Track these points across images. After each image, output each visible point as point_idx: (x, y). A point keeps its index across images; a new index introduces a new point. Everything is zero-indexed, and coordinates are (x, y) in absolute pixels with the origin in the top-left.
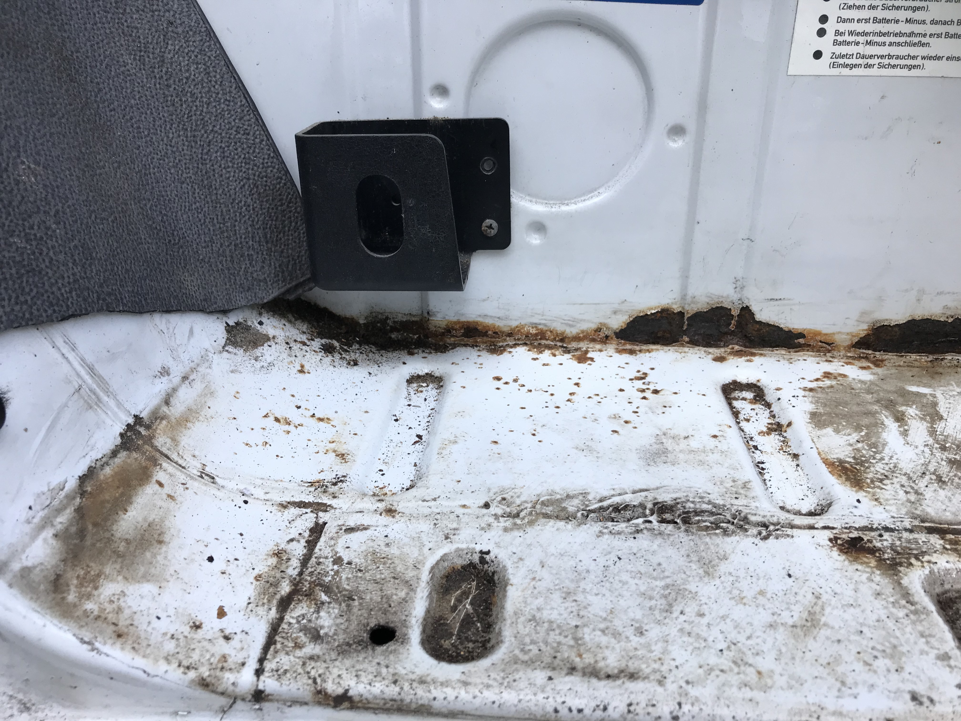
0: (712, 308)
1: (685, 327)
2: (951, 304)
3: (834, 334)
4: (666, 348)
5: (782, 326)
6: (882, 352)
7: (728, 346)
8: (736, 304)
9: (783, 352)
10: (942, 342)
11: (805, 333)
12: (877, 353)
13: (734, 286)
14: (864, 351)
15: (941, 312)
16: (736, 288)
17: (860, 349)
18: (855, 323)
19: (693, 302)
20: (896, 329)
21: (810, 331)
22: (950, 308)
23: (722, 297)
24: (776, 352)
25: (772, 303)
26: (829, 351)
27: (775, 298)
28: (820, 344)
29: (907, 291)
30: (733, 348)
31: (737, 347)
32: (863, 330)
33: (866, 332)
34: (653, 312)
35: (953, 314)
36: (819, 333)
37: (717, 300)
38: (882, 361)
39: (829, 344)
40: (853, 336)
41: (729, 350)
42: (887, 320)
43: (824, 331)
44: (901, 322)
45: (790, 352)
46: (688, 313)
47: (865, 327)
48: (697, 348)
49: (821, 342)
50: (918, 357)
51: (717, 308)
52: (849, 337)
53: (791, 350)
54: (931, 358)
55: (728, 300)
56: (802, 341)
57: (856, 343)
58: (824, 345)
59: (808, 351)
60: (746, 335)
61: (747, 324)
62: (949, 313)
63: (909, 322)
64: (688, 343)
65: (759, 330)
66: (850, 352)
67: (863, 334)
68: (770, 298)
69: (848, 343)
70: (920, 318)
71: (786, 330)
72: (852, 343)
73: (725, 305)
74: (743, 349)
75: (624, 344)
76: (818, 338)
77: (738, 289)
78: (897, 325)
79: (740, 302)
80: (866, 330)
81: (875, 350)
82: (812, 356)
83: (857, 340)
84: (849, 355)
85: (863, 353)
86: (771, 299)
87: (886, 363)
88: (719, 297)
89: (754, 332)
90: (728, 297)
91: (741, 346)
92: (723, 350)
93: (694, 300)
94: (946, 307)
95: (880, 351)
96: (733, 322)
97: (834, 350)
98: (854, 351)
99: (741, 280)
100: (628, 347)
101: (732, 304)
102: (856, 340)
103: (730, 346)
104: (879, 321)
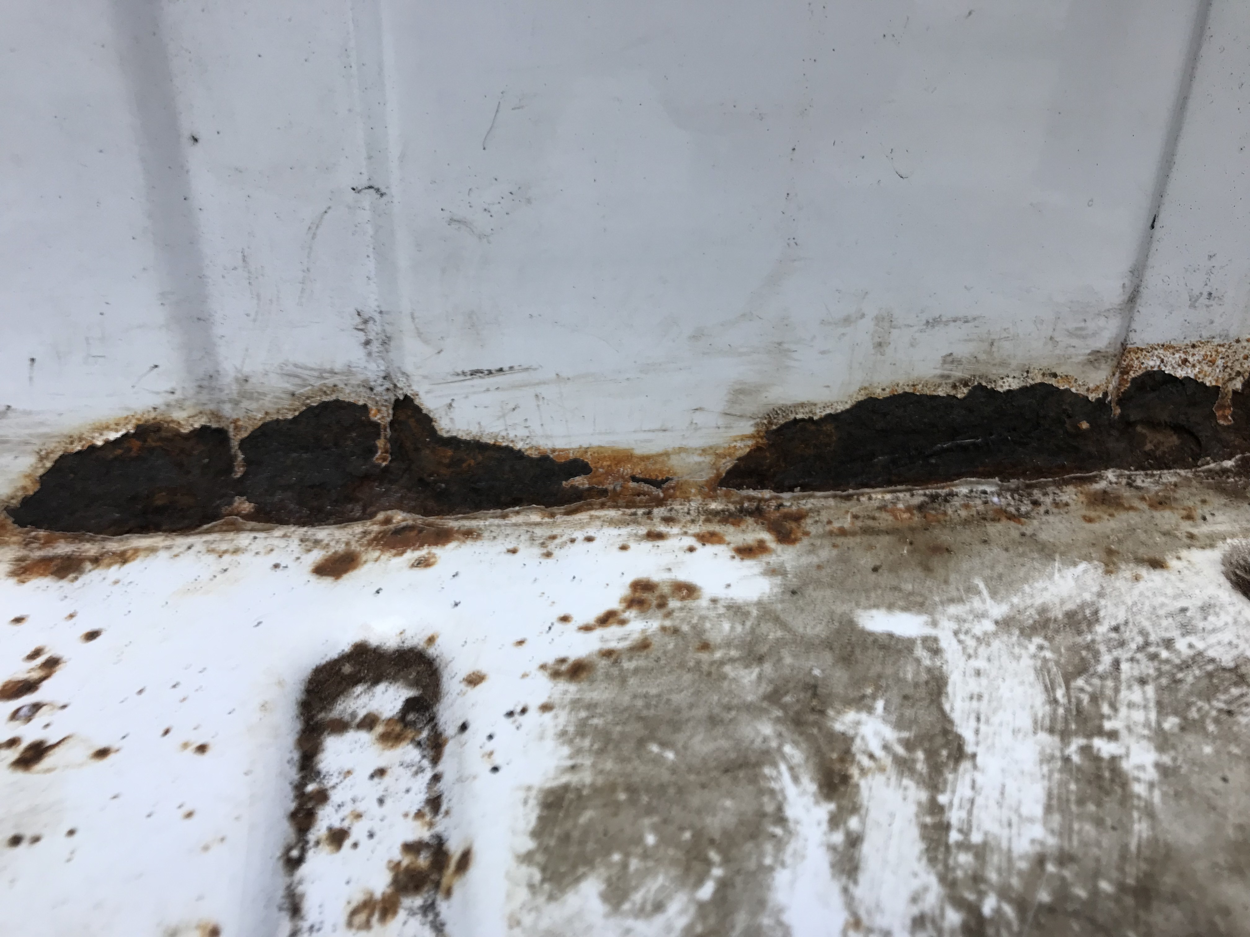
0: (310, 409)
1: (239, 472)
2: (962, 351)
3: (667, 454)
4: (181, 541)
5: (519, 445)
6: (797, 492)
7: (372, 516)
8: (379, 389)
9: (535, 517)
10: (944, 450)
11: (588, 458)
12: (786, 495)
13: (362, 337)
14: (752, 493)
15: (939, 372)
16: (367, 343)
17: (739, 487)
18: (721, 422)
19: (244, 395)
20: (829, 428)
21: (600, 453)
22: (959, 362)
23: (333, 372)
24: (514, 519)
25: (477, 381)
26: (660, 502)
27: (485, 367)
28: (632, 484)
29: (847, 320)
30: (388, 521)
31: (399, 517)
32: (743, 438)
33: (750, 443)
34: (113, 436)
35: (967, 376)
36: (625, 457)
37: (318, 383)
38: (799, 517)
39: (658, 484)
40: (718, 456)
41: (376, 528)
42: (802, 405)
43: (639, 451)
44: (840, 408)
45: (552, 515)
46: (237, 428)
47: (747, 428)
48: (279, 532)
49: (634, 479)
50: (888, 496)
51: (324, 406)
52: (708, 459)
53: (555, 509)
54: (919, 496)
55: (354, 381)
56: (580, 481)
57: (729, 473)
58: (645, 487)
59: (602, 506)
60: (421, 480)
61: (417, 450)
62: (958, 374)
63: (859, 405)
64: (249, 517)
65: (455, 463)
66: (714, 498)
67: (743, 448)
68: (468, 368)
69: (707, 475)
70: (887, 393)
71: (534, 454)
72: (718, 475)
73: (348, 395)
74: (418, 520)
75: (48, 542)
76: (627, 469)
77: (375, 347)
78: (830, 418)
79: (388, 385)
80: (752, 437)
81: (780, 488)
82: (612, 522)
83: (729, 466)
84: (713, 506)
85: (751, 499)
86: (474, 373)
87: (808, 524)
88: (321, 373)
89: (443, 471)
90: (349, 371)
91: (411, 510)
92: (358, 528)
93: (248, 387)
94: (950, 359)
95: (791, 489)
96: (380, 443)
97: (673, 497)
98: (726, 495)
99: (377, 317)
100: (63, 548)
101: (364, 392)
102: (727, 464)
103: (381, 516)
104: (784, 410)
